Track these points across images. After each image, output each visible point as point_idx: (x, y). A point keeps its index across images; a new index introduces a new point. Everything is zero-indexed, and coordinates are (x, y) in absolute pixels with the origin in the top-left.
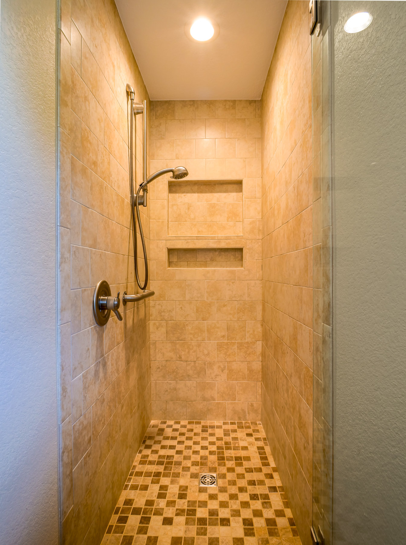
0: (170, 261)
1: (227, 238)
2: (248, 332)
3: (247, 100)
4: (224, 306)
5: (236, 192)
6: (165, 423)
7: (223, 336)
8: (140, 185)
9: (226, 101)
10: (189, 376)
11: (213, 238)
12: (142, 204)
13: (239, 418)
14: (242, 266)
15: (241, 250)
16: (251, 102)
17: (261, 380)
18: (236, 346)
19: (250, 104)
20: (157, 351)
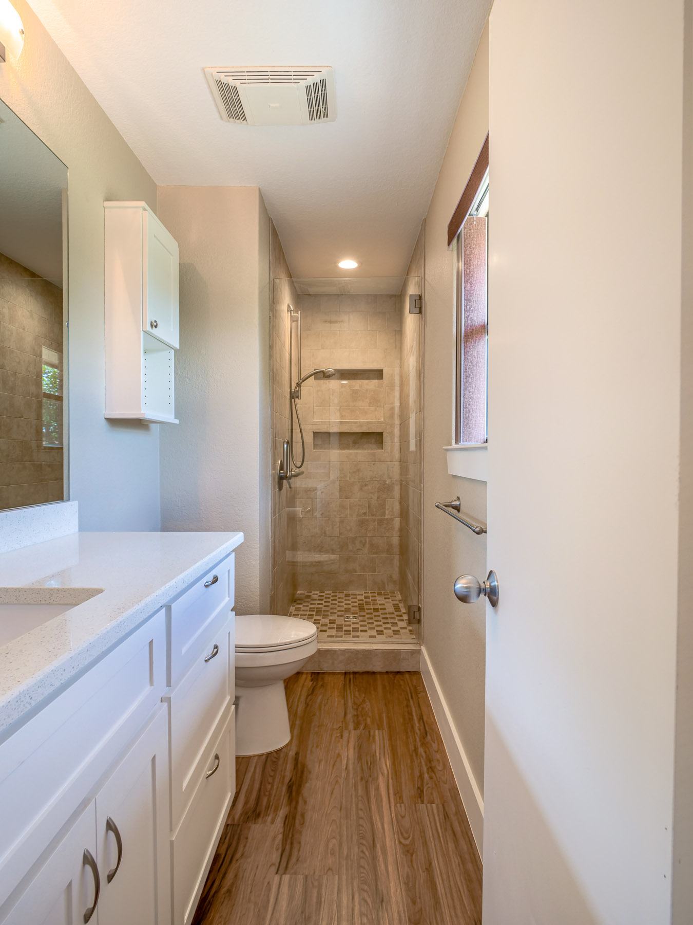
0: (315, 443)
1: (368, 423)
2: (388, 509)
3: (388, 295)
4: (366, 485)
5: (378, 379)
6: (311, 592)
7: (365, 514)
8: (297, 384)
9: (368, 295)
10: (332, 550)
11: (355, 423)
12: (298, 397)
13: (379, 589)
14: (382, 449)
15: (381, 434)
16: (391, 296)
17: (398, 553)
18: (376, 523)
19: (391, 298)
20: (303, 527)
